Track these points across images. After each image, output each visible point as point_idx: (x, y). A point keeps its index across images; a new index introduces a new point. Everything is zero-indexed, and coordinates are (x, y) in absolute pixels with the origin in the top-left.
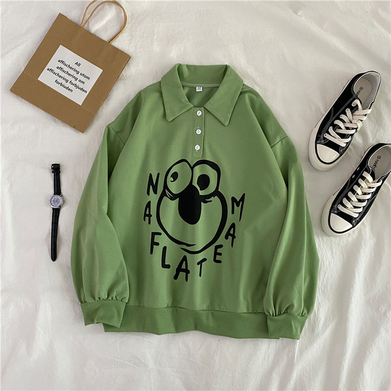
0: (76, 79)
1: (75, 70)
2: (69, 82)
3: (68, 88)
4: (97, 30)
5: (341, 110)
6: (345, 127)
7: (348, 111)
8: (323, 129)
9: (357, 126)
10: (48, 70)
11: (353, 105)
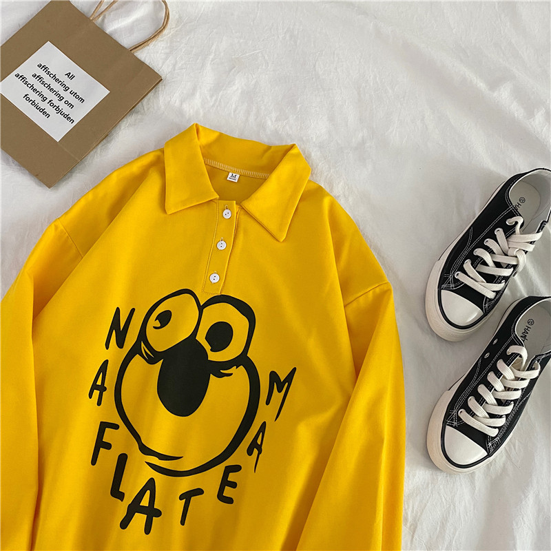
0: (61, 99)
1: (63, 85)
2: (47, 101)
3: (43, 111)
5: (486, 231)
6: (494, 262)
7: (499, 233)
8: (453, 263)
9: (518, 261)
10: (17, 76)
11: (509, 222)
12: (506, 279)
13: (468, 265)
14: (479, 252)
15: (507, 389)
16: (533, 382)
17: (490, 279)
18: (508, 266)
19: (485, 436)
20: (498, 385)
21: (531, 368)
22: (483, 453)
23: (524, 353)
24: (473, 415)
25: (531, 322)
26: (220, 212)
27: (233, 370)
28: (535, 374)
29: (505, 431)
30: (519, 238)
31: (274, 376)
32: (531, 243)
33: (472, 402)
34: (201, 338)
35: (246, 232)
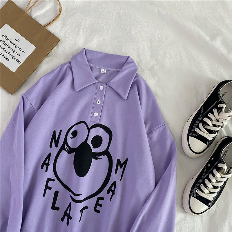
0: (14, 52)
1: (14, 45)
2: (8, 53)
3: (6, 58)
4: (37, 16)
6: (212, 124)
7: (215, 111)
8: (194, 124)
9: (223, 124)
11: (220, 106)
12: (218, 131)
13: (201, 125)
15: (218, 182)
17: (211, 132)
19: (208, 200)
20: (214, 180)
21: (228, 173)
22: (207, 207)
23: (225, 167)
24: (203, 192)
25: (228, 148)
28: (230, 176)
29: (216, 199)
30: (223, 114)
32: (229, 116)
33: (202, 187)
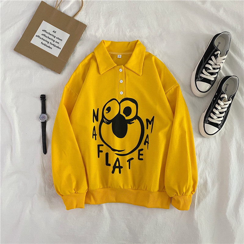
0: (54, 41)
2: (50, 43)
3: (49, 47)
5: (209, 58)
6: (213, 68)
7: (213, 58)
8: (199, 71)
9: (220, 66)
10: (36, 36)
11: (216, 53)
12: (217, 73)
13: (204, 71)
14: (207, 66)
15: (222, 108)
16: (230, 104)
17: (212, 74)
18: (217, 69)
19: (217, 124)
20: (219, 108)
21: (229, 100)
22: (218, 129)
23: (226, 96)
24: (213, 118)
25: (227, 85)
26: (118, 70)
27: (134, 121)
28: (230, 102)
29: (223, 122)
30: (219, 58)
31: (147, 120)
32: (224, 59)
33: (212, 115)
34: (122, 113)
35: (128, 75)
